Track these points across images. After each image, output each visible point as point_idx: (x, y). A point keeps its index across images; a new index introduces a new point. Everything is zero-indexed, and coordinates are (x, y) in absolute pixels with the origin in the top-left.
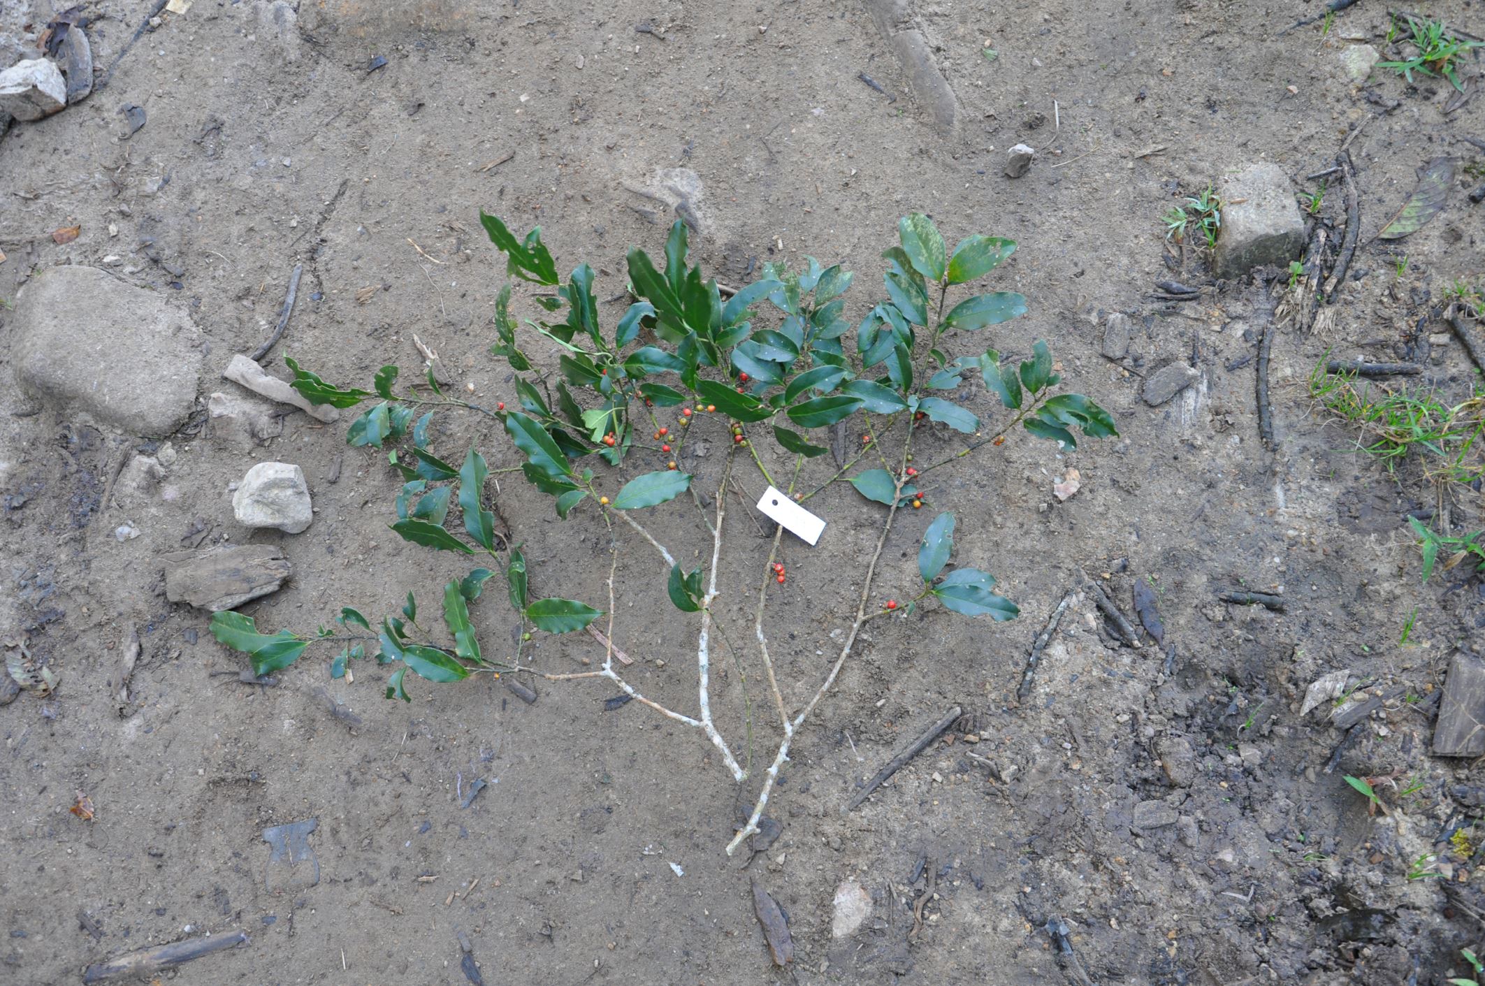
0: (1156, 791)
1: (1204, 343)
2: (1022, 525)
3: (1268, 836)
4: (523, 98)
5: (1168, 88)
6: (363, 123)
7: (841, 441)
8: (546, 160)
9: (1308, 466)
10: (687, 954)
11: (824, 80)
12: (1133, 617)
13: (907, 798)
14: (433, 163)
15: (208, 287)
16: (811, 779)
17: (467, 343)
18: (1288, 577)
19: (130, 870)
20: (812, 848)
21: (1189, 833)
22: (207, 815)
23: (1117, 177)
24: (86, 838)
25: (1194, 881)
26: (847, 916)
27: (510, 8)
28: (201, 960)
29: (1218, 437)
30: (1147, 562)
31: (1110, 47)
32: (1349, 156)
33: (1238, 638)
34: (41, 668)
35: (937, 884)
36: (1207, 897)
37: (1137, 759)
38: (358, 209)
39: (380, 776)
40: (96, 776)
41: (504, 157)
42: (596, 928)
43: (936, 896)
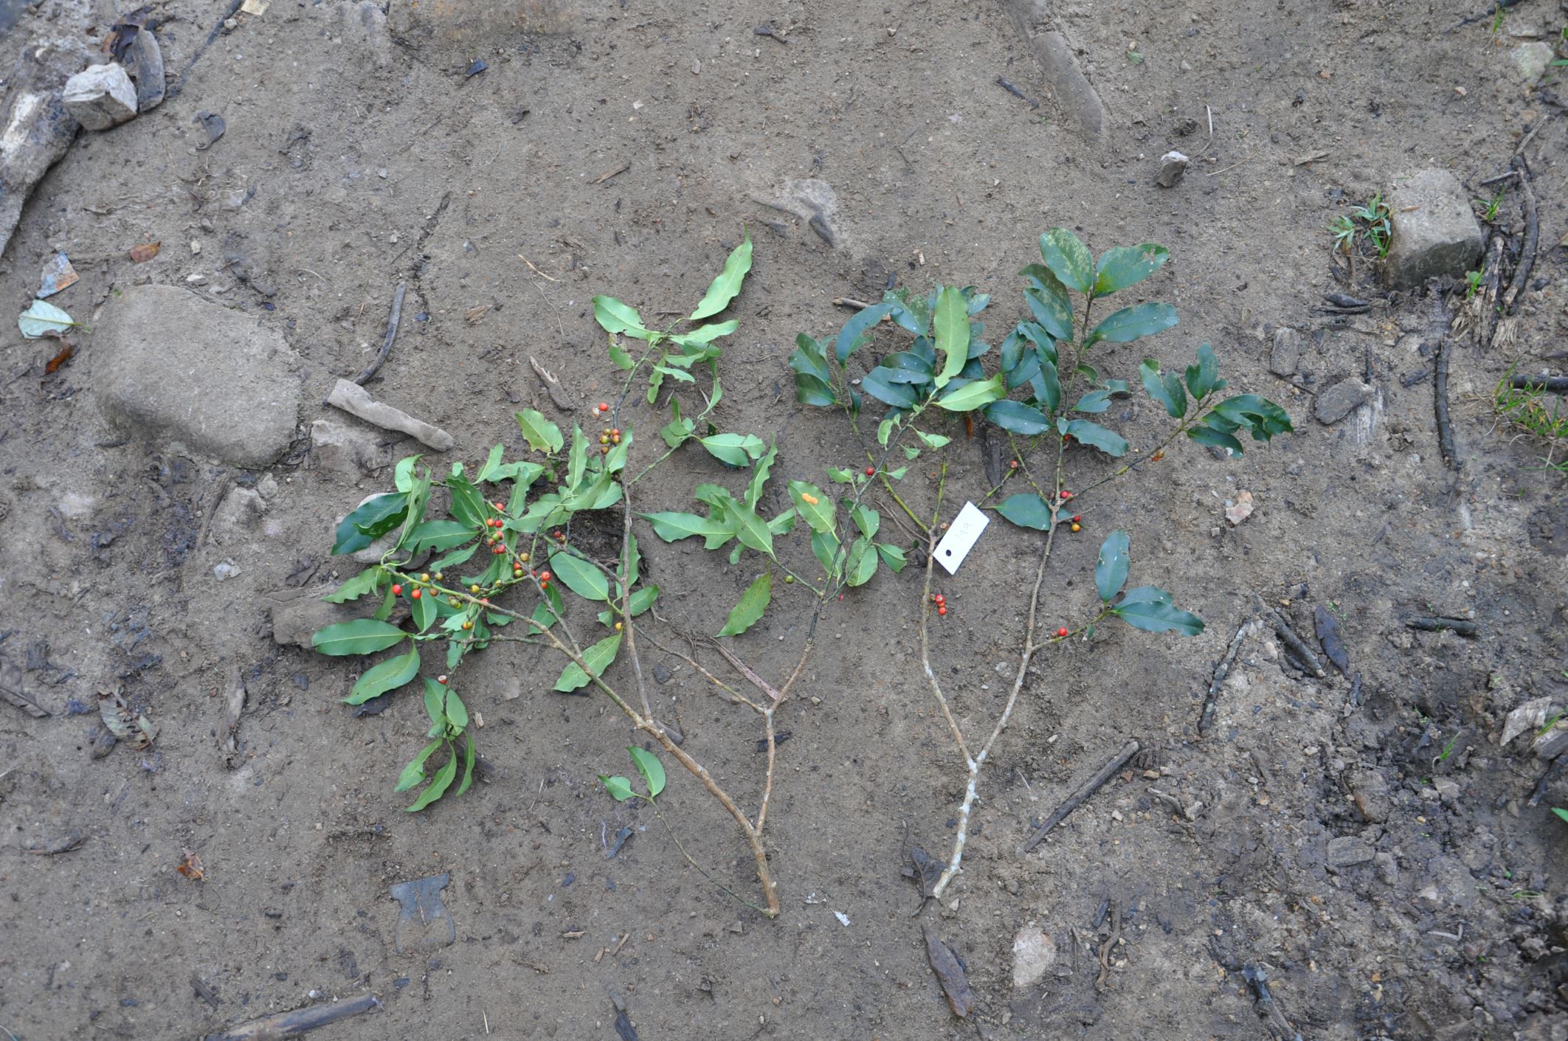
0: (1350, 827)
1: (1378, 359)
2: (1193, 551)
3: (1472, 872)
4: (637, 105)
5: (1326, 91)
6: (464, 132)
7: (997, 465)
8: (664, 171)
9: (1495, 485)
10: (859, 1008)
11: (961, 85)
12: (1315, 645)
13: (1086, 838)
14: (542, 174)
15: (302, 308)
16: (983, 820)
17: (589, 366)
18: (1478, 602)
19: (246, 933)
20: (987, 893)
21: (1388, 870)
22: (328, 873)
23: (1277, 185)
24: (195, 899)
25: (1397, 920)
26: (1029, 964)
27: (617, 9)
28: (329, 1027)
29: (1397, 456)
30: (1327, 587)
31: (1264, 48)
32: (1524, 160)
33: (1429, 665)
34: (137, 718)
35: (1122, 929)
36: (1412, 937)
37: (1327, 794)
38: (463, 223)
39: (516, 827)
40: (204, 832)
41: (620, 167)
42: (760, 982)
43: (1122, 941)
